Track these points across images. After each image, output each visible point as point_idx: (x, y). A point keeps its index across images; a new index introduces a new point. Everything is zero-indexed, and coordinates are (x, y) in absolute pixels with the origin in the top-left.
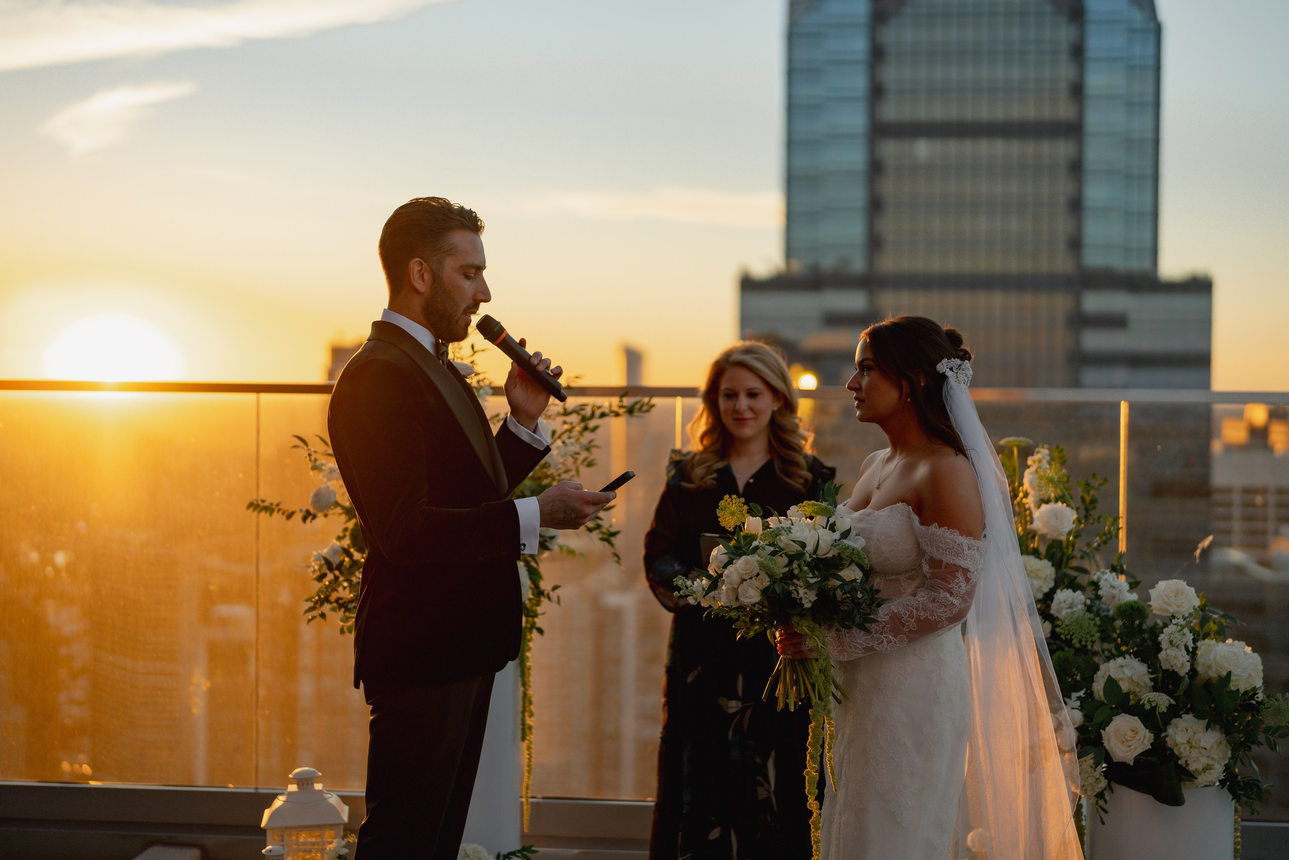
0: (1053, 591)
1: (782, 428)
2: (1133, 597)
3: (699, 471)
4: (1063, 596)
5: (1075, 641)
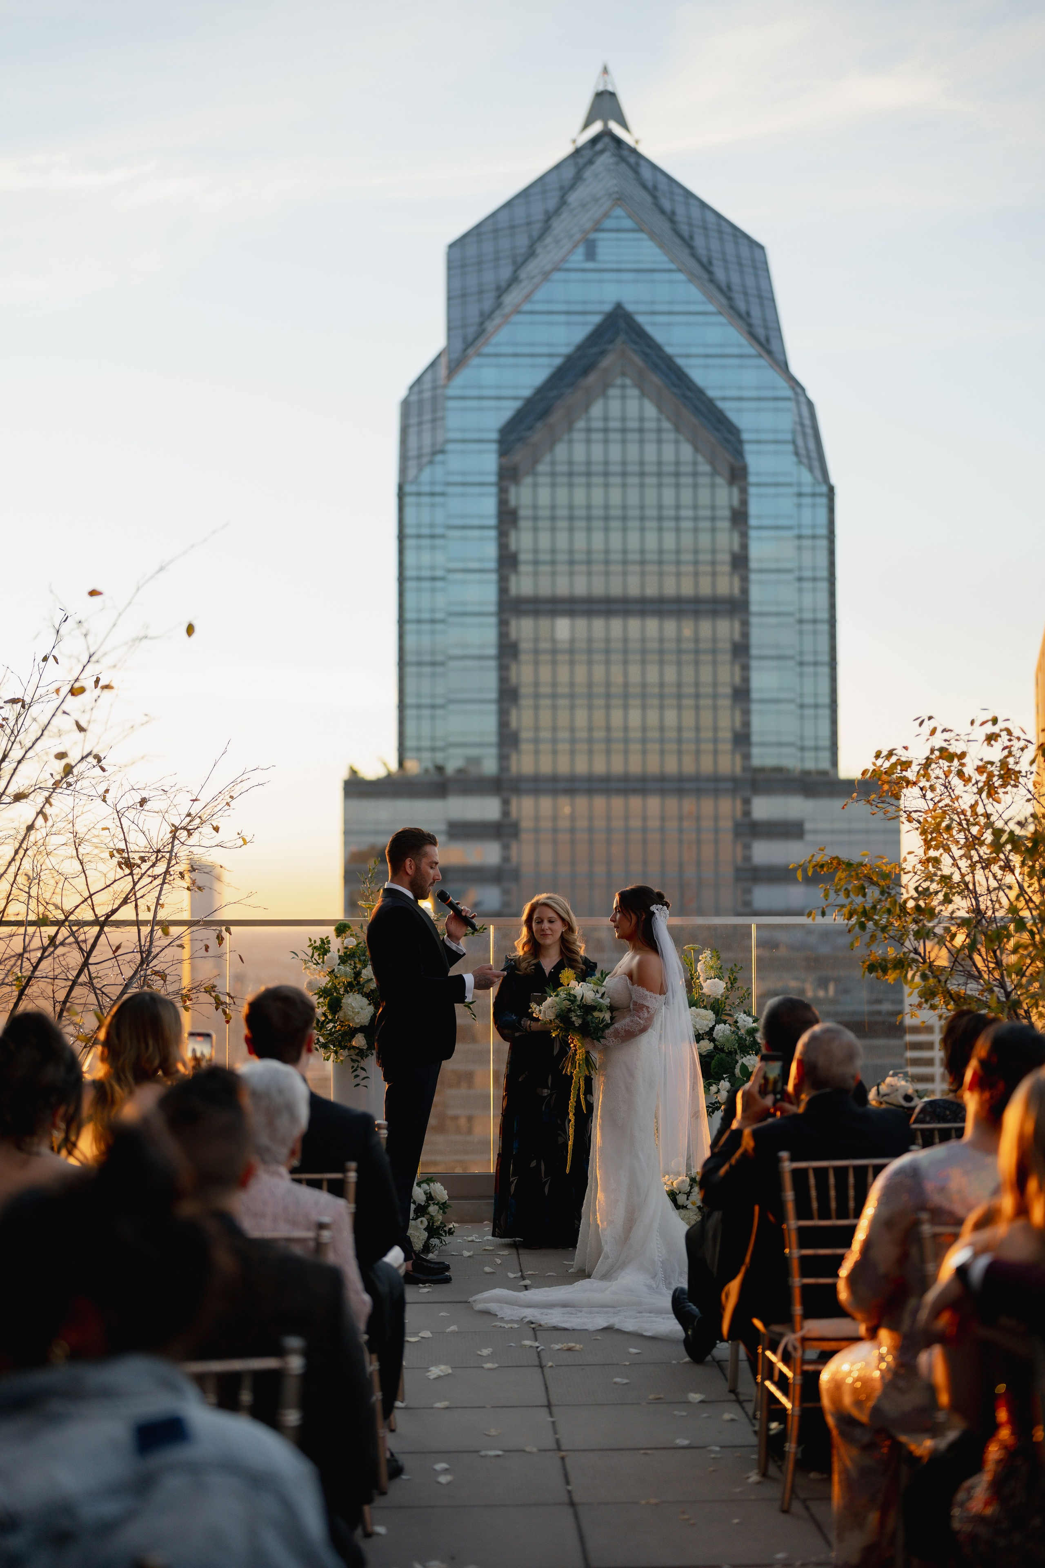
0: (714, 1026)
1: (567, 941)
2: (755, 1025)
3: (524, 965)
4: (718, 1027)
5: (726, 1049)
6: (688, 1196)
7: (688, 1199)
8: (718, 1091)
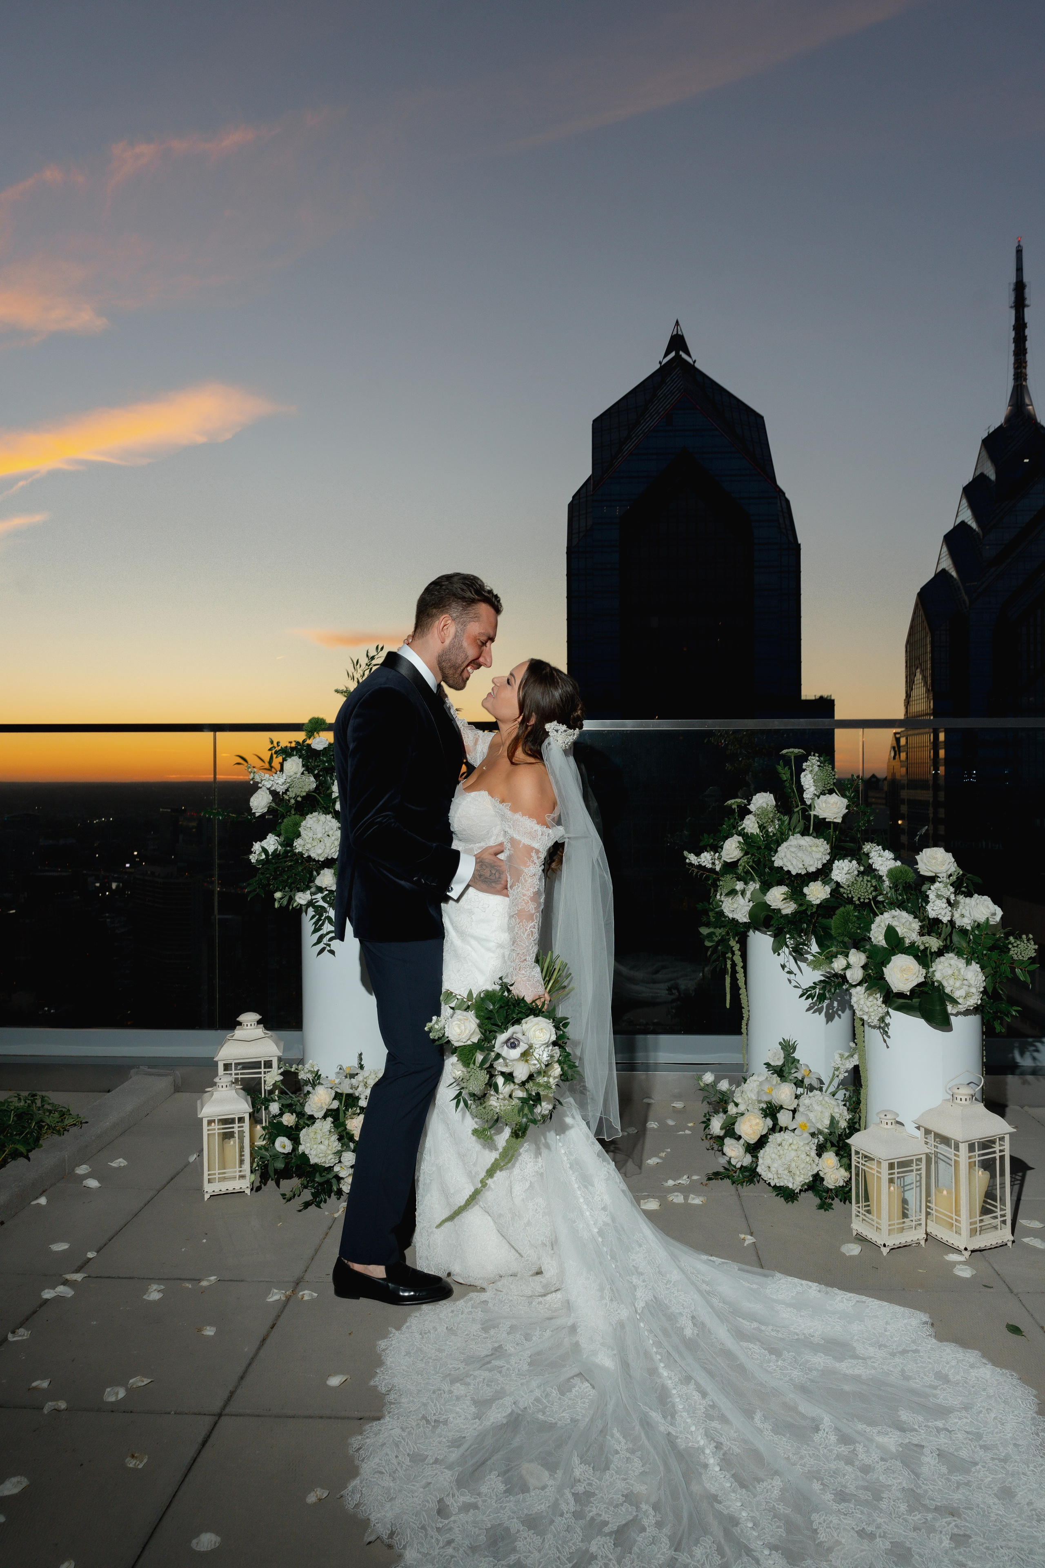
0: (830, 862)
5: (855, 899)
6: (794, 1111)
7: (794, 1118)
8: (848, 966)
